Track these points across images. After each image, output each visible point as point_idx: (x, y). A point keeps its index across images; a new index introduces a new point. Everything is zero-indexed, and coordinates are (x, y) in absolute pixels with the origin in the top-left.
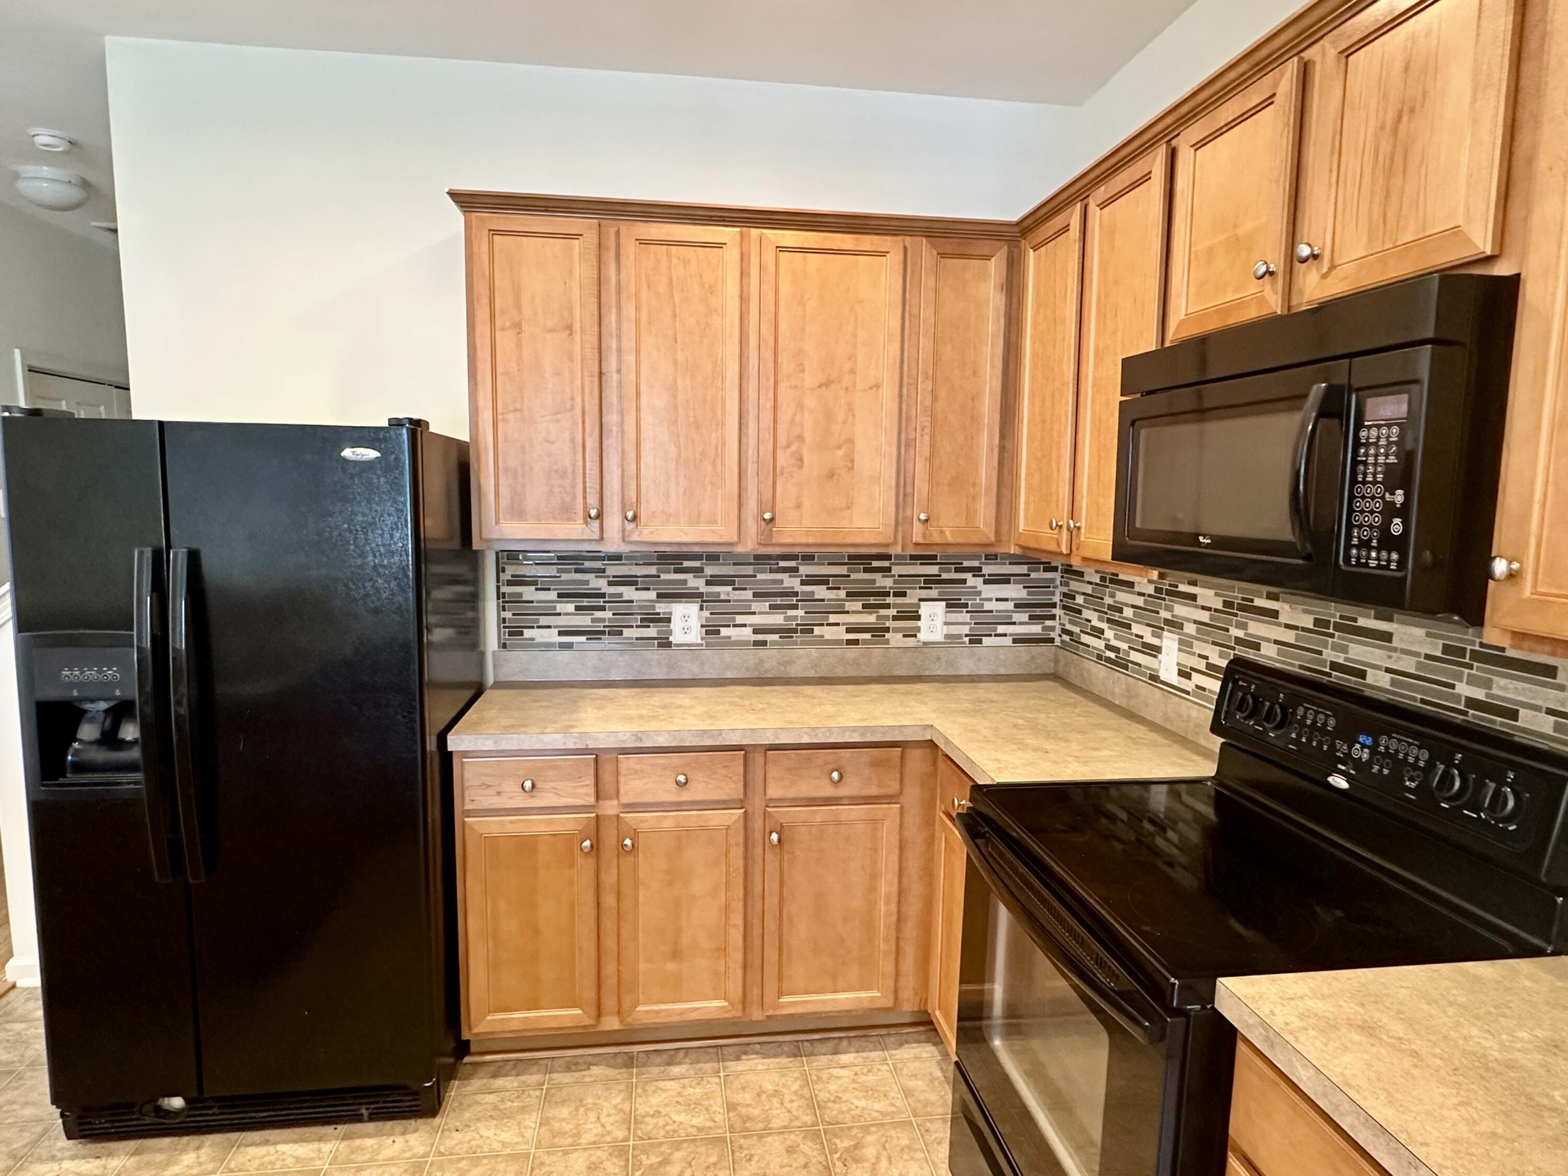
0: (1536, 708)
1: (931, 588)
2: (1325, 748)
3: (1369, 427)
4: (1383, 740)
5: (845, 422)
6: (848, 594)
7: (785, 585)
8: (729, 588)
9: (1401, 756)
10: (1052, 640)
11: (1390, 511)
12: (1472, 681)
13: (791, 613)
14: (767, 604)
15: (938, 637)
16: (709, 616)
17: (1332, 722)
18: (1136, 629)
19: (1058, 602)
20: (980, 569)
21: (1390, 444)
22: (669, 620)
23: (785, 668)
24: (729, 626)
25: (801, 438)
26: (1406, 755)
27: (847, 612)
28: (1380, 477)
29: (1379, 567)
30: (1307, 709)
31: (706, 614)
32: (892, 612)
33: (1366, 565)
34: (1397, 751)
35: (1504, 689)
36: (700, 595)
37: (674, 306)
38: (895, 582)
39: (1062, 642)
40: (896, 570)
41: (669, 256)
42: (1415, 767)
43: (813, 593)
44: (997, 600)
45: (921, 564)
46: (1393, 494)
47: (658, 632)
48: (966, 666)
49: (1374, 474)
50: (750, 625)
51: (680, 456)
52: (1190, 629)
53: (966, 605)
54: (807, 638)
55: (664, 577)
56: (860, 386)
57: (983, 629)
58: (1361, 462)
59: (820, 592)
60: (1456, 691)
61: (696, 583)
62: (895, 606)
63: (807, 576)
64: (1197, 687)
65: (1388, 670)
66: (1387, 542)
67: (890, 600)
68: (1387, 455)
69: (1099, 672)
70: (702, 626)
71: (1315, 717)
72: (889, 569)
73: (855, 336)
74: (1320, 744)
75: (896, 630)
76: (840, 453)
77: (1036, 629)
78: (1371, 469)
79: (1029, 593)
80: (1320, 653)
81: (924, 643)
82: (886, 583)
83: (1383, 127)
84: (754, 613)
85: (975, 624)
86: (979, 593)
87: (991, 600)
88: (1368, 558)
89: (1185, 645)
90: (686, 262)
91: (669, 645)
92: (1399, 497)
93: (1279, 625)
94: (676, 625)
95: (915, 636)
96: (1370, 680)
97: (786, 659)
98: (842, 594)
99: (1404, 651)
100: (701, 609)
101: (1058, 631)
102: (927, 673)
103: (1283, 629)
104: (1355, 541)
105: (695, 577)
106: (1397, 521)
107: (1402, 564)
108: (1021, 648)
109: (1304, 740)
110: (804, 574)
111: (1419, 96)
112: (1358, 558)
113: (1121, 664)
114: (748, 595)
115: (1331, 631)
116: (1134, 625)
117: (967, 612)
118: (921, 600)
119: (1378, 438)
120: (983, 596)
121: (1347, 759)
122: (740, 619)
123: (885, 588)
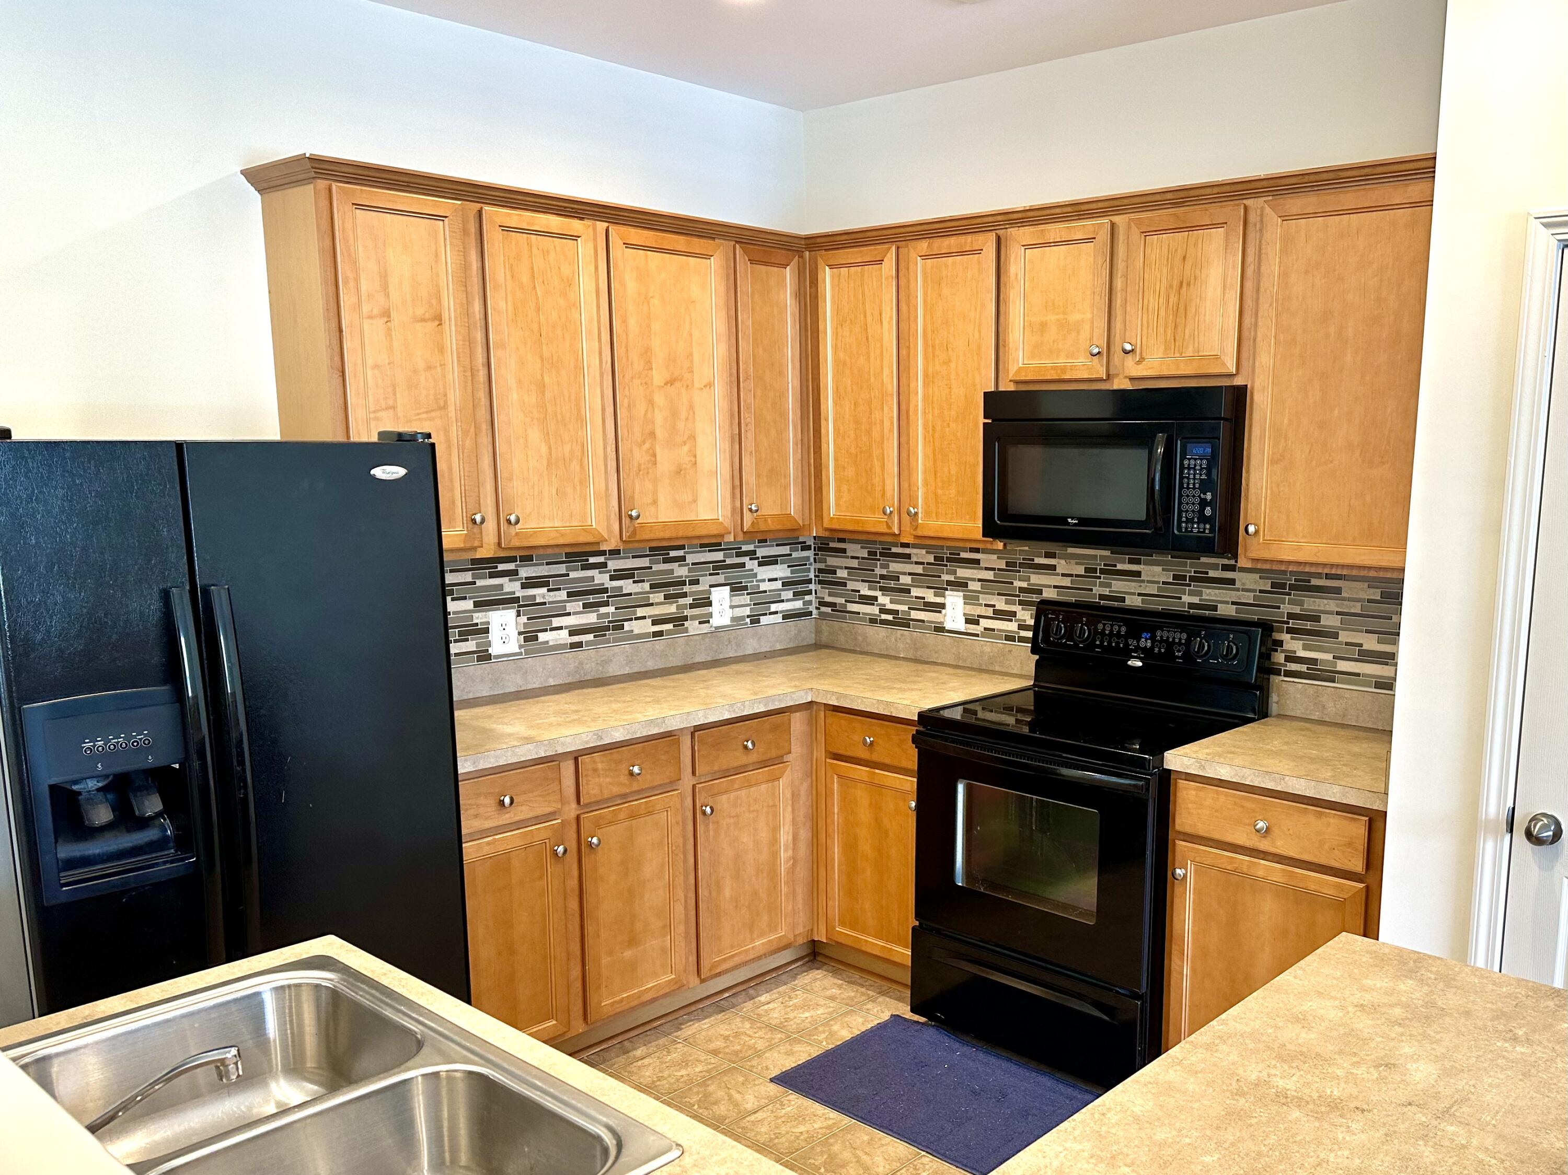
0: (1227, 603)
1: (718, 574)
2: (1121, 645)
3: (1189, 459)
4: (1159, 633)
5: (687, 419)
6: (652, 586)
7: (596, 582)
8: (544, 590)
9: (1171, 640)
10: (810, 613)
11: (1204, 503)
12: (1191, 593)
13: (603, 610)
14: (581, 603)
15: (727, 622)
16: (526, 621)
17: (1123, 629)
18: (915, 592)
19: (813, 578)
20: (754, 552)
21: (1201, 469)
22: (486, 631)
23: (603, 667)
24: (546, 630)
25: (652, 434)
26: (1174, 638)
27: (652, 604)
28: (1197, 486)
29: (1199, 532)
30: (1104, 625)
31: (524, 619)
32: (689, 600)
33: (1192, 531)
34: (1168, 638)
35: (1210, 594)
36: (516, 600)
37: (537, 299)
38: (690, 570)
39: (820, 614)
40: (690, 559)
41: (530, 246)
42: (1180, 644)
43: (621, 588)
44: (770, 580)
45: (710, 551)
46: (1205, 494)
47: (478, 645)
48: (751, 646)
49: (1194, 484)
50: (566, 627)
51: (551, 455)
52: (974, 586)
53: (746, 588)
54: (619, 634)
55: (480, 583)
56: (697, 385)
57: (760, 609)
58: (1186, 477)
59: (628, 586)
60: (1183, 600)
61: (512, 587)
62: (692, 593)
63: (615, 571)
64: (985, 629)
65: (1139, 595)
66: (1203, 519)
67: (686, 589)
68: (1201, 475)
69: (878, 634)
70: (520, 633)
71: (1112, 628)
72: (683, 559)
73: (691, 335)
74: (1118, 644)
75: (694, 618)
76: (686, 448)
77: (798, 604)
78: (1192, 481)
79: (792, 572)
80: (1091, 590)
81: (716, 628)
82: (681, 572)
83: (1171, 286)
84: (569, 614)
85: (754, 604)
86: (755, 575)
87: (764, 580)
88: (1193, 528)
89: (970, 599)
90: (546, 253)
91: (488, 657)
92: (1209, 496)
93: (1058, 575)
94: (495, 635)
95: (708, 622)
96: (1128, 602)
97: (603, 658)
98: (646, 586)
99: (1149, 582)
100: (518, 615)
101: (815, 604)
102: (721, 656)
103: (1060, 577)
104: (1184, 519)
105: (510, 580)
106: (1209, 508)
107: (1212, 530)
108: (791, 623)
109: (1106, 644)
110: (612, 569)
111: (1193, 278)
112: (1186, 528)
113: (902, 622)
114: (563, 595)
115: (1098, 574)
116: (913, 589)
117: (748, 594)
118: (711, 586)
119: (1195, 465)
120: (759, 578)
121: (1137, 649)
122: (556, 622)
123: (682, 577)
